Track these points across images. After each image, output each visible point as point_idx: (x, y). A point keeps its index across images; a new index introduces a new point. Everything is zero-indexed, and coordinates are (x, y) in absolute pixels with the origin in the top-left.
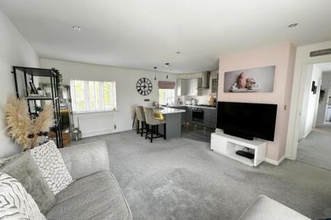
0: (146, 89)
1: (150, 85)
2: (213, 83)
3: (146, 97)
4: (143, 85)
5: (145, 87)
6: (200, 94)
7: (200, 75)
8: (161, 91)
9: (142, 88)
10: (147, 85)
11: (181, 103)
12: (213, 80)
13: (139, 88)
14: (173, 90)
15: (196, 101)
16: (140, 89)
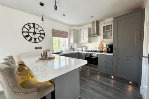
0: (37, 36)
1: (42, 32)
2: (104, 29)
3: (38, 45)
4: (32, 30)
5: (35, 33)
6: (90, 41)
7: (90, 26)
8: (56, 39)
9: (31, 35)
10: (38, 32)
11: (74, 50)
12: (104, 27)
13: (25, 34)
14: (67, 39)
15: (86, 48)
16: (28, 36)
